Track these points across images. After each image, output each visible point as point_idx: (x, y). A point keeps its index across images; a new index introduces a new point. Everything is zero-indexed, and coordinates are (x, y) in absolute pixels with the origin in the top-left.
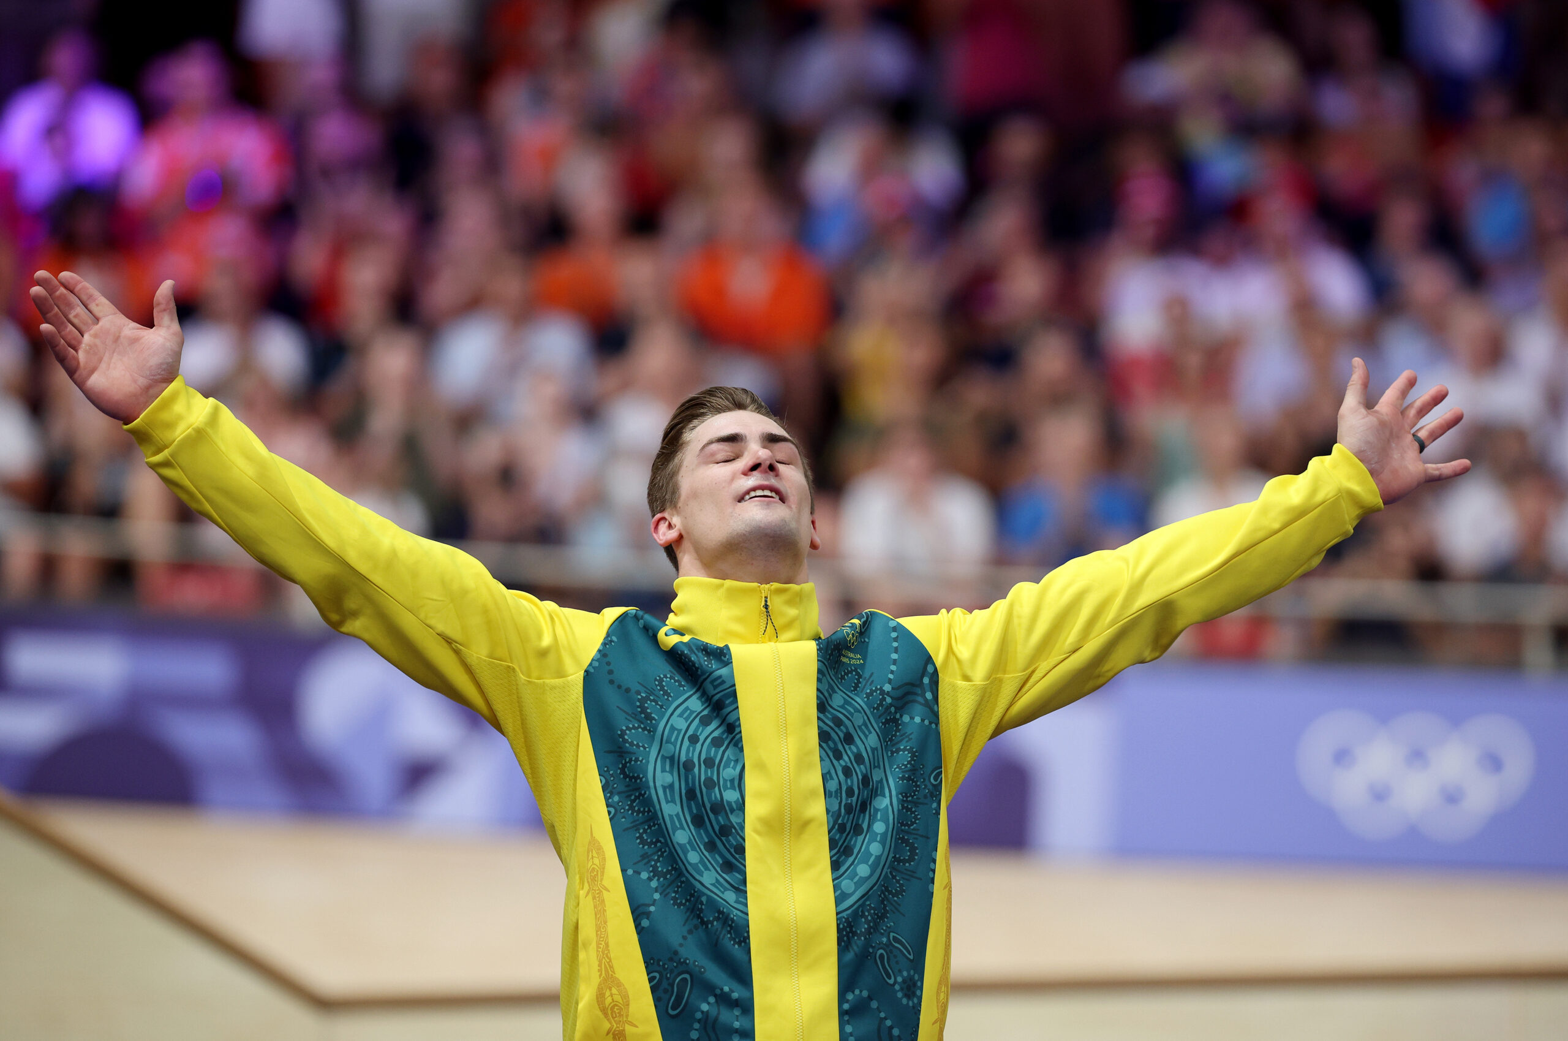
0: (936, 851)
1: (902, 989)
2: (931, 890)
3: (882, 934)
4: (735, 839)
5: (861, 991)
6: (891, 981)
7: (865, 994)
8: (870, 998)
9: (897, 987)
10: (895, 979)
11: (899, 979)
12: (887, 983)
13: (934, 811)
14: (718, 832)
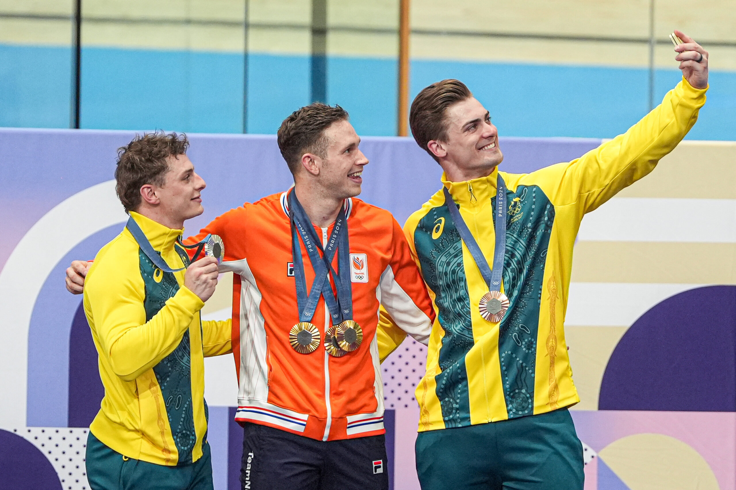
0: (542, 285)
1: (525, 347)
2: (539, 302)
3: (516, 326)
4: (466, 309)
5: (508, 352)
6: (520, 345)
7: (510, 352)
8: (512, 354)
9: (523, 346)
10: (522, 343)
11: (524, 343)
12: (518, 345)
13: (541, 268)
14: (460, 308)
